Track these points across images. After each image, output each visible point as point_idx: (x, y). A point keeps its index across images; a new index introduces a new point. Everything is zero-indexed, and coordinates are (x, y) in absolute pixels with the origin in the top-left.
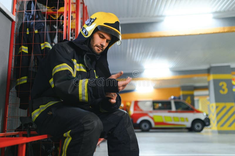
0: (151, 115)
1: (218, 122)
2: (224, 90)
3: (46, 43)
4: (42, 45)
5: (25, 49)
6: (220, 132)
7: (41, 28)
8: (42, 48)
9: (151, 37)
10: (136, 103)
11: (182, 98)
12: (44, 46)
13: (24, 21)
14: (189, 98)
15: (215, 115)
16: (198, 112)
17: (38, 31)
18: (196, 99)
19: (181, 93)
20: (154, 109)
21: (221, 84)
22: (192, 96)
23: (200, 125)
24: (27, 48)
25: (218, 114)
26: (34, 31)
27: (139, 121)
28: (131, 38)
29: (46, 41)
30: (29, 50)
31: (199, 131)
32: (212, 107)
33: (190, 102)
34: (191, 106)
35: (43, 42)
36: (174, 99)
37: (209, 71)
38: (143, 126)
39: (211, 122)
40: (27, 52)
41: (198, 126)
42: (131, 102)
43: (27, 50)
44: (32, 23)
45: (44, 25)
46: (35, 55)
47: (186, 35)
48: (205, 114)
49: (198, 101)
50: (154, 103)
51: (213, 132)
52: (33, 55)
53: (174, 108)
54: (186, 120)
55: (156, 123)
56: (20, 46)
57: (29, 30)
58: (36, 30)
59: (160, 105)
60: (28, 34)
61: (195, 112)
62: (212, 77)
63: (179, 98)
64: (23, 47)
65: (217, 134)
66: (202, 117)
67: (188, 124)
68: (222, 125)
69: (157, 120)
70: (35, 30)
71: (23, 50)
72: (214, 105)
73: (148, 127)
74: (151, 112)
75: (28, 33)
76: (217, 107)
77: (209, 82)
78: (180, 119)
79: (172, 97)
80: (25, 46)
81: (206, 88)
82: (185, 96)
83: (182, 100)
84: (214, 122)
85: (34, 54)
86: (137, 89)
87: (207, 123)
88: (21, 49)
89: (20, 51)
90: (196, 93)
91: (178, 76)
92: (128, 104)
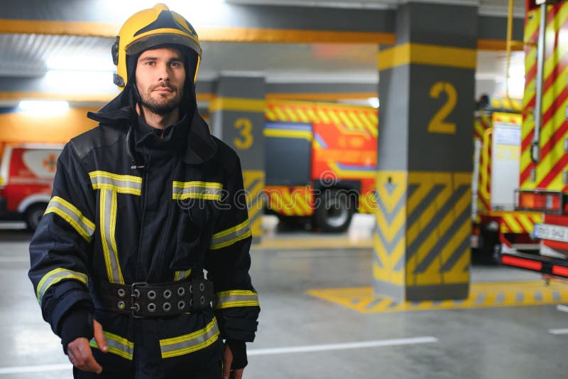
2: (243, 139)
21: (239, 123)
27: (24, 205)
37: (214, 87)
62: (219, 104)
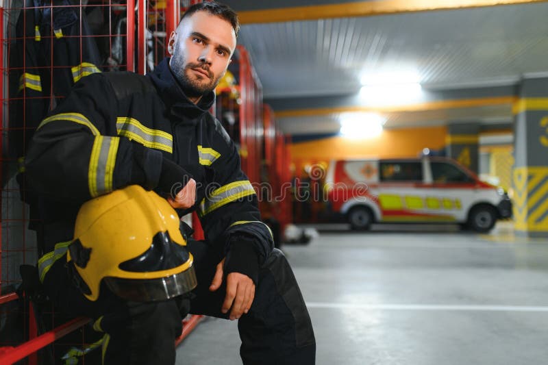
0: (375, 193)
1: (530, 212)
3: (84, 64)
4: (74, 70)
5: (32, 81)
6: (533, 235)
7: (69, 25)
8: (76, 79)
9: (373, 14)
10: (340, 165)
11: (449, 153)
12: (80, 72)
13: (25, 8)
14: (466, 153)
15: (524, 195)
16: (485, 186)
17: (63, 33)
18: (483, 152)
19: (448, 140)
20: (382, 178)
21: (544, 122)
22: (474, 149)
23: (488, 216)
24: (38, 78)
25: (530, 195)
26: (54, 35)
27: (346, 207)
28: (325, 17)
29: (84, 61)
30: (43, 83)
31: (486, 230)
32: (520, 176)
33: (468, 162)
34: (469, 173)
35: (78, 64)
36: (431, 155)
37: (517, 90)
38: (355, 217)
39: (516, 210)
40: (39, 88)
41: (483, 219)
42: (328, 162)
43: (39, 83)
44: (46, 12)
45: (76, 17)
46: (59, 97)
47: (461, 9)
48: (501, 191)
49: (488, 156)
50: (383, 164)
51: (517, 233)
52: (53, 97)
53: (428, 177)
54: (456, 204)
55: (386, 213)
56: (22, 73)
57: (40, 30)
58: (57, 29)
59: (397, 169)
60: (38, 42)
61: (478, 186)
62: (522, 106)
63: (443, 153)
64: (28, 76)
65: (525, 240)
66: (494, 198)
67: (461, 215)
68: (540, 220)
69: (388, 204)
70: (55, 32)
71: (28, 85)
72: (523, 171)
73: (366, 219)
74: (374, 186)
75: (38, 38)
76: (530, 178)
77: (516, 117)
78: (441, 202)
79: (426, 152)
80: (34, 73)
81: (508, 128)
82: (457, 148)
83: (449, 158)
84: (520, 211)
85: (55, 94)
86: (342, 131)
87: (505, 212)
88: (24, 81)
89: (22, 87)
90: (484, 139)
91: (440, 104)
92: (322, 166)
